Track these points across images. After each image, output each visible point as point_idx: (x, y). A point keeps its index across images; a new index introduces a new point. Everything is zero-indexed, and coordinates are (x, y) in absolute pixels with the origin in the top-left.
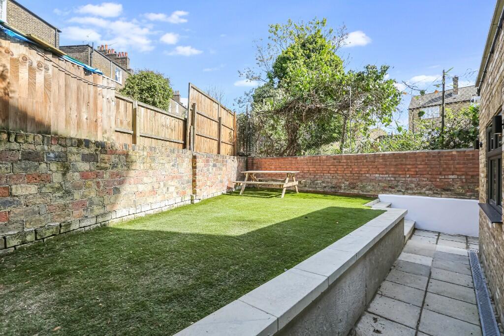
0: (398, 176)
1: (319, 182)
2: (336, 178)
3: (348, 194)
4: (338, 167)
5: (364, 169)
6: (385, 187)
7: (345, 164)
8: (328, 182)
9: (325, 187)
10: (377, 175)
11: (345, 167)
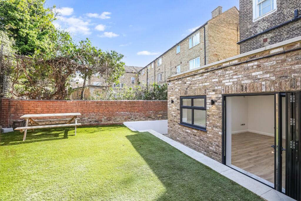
0: (132, 112)
1: (86, 118)
2: (98, 115)
3: (107, 124)
4: (100, 108)
5: (115, 109)
6: (126, 118)
7: (104, 106)
8: (93, 118)
9: (91, 121)
10: (122, 112)
11: (104, 108)
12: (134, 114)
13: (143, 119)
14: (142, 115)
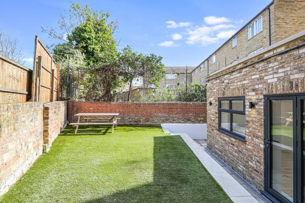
0: (169, 114)
1: (127, 118)
2: (138, 116)
3: (145, 125)
4: (139, 109)
5: (153, 111)
6: (164, 120)
7: (143, 108)
8: (132, 119)
9: (131, 121)
10: (160, 114)
11: (143, 109)
12: (172, 116)
13: (182, 121)
14: (181, 117)
